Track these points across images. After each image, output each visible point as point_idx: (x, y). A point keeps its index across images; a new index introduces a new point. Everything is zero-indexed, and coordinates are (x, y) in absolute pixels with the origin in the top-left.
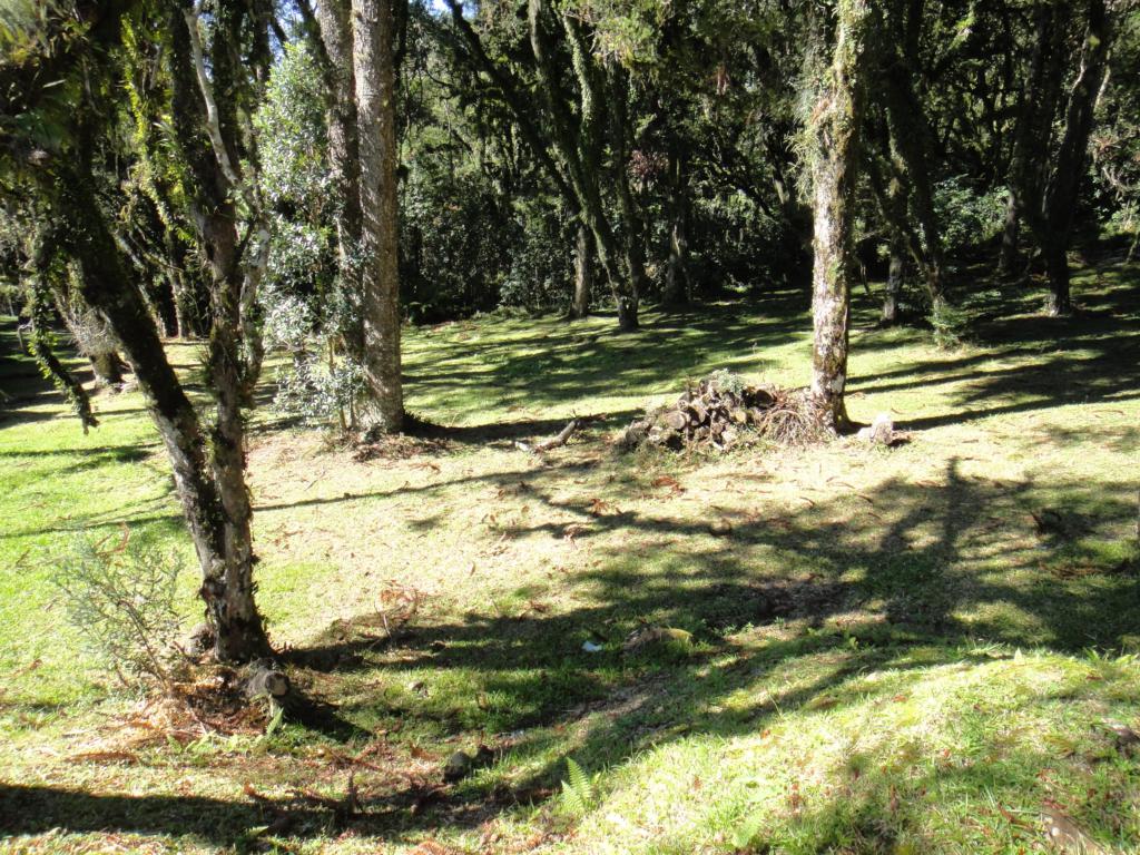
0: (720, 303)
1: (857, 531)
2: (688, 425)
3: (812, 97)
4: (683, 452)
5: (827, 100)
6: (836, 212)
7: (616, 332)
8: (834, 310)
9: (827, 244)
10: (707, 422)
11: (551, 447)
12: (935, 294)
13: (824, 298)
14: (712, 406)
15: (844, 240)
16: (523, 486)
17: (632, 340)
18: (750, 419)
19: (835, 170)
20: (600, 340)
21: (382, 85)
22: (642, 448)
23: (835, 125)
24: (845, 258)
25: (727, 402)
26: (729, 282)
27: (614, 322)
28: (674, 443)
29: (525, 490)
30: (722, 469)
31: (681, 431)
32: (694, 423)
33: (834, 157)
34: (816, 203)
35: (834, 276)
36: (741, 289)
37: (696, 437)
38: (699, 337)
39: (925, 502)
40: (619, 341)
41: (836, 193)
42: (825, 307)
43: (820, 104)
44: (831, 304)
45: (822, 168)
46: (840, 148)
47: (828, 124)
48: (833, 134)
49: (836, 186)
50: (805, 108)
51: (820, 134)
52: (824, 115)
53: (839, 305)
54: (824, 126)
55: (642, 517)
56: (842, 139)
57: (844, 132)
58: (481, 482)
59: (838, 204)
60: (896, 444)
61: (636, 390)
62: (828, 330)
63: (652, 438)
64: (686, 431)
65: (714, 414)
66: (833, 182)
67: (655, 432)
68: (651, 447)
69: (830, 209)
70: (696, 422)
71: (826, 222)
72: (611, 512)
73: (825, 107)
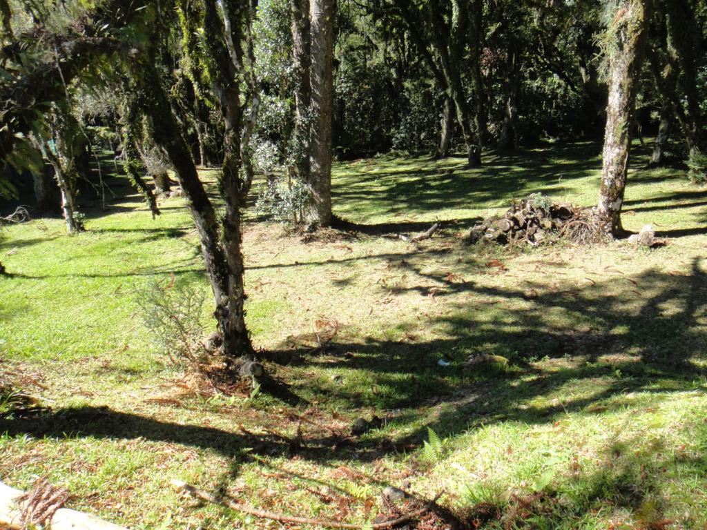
0: (537, 150)
1: (624, 302)
2: (512, 228)
3: (615, 7)
4: (507, 246)
5: (625, 9)
6: (625, 88)
7: (466, 168)
8: (618, 154)
9: (617, 109)
10: (525, 227)
11: (421, 239)
12: (692, 146)
13: (612, 146)
14: (529, 216)
15: (629, 107)
16: (403, 262)
17: (477, 173)
18: (554, 226)
19: (627, 58)
20: (455, 172)
21: (326, 7)
22: (481, 242)
23: (629, 26)
24: (629, 119)
25: (539, 214)
26: (544, 136)
27: (465, 161)
28: (502, 240)
29: (405, 265)
30: (533, 258)
31: (507, 232)
32: (516, 227)
33: (626, 49)
34: (611, 81)
35: (620, 132)
36: (551, 140)
37: (517, 236)
38: (521, 172)
39: (674, 285)
40: (468, 173)
41: (626, 74)
42: (611, 153)
43: (620, 12)
44: (617, 150)
45: (618, 57)
46: (632, 42)
47: (625, 26)
48: (627, 33)
49: (626, 69)
50: (609, 15)
51: (618, 33)
52: (622, 20)
53: (622, 152)
54: (621, 27)
55: (479, 285)
56: (634, 37)
57: (636, 31)
58: (377, 259)
59: (627, 82)
60: (656, 246)
61: (477, 205)
62: (612, 168)
63: (487, 236)
64: (510, 232)
65: (530, 222)
66: (624, 67)
67: (490, 232)
68: (486, 241)
69: (621, 86)
70: (518, 226)
71: (617, 95)
72: (458, 281)
73: (624, 13)
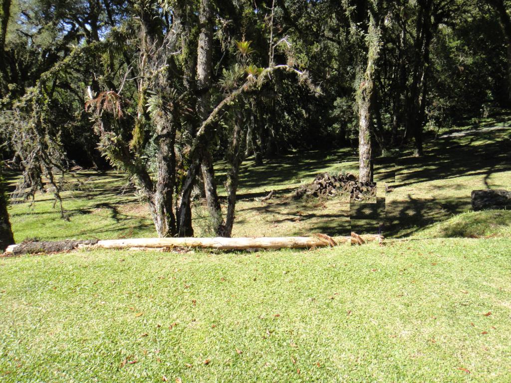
0: (289, 156)
2: (319, 188)
3: (359, 81)
4: (319, 198)
5: (364, 83)
6: (368, 118)
7: (253, 166)
8: (367, 149)
9: (365, 128)
10: (326, 187)
11: (266, 199)
12: (383, 148)
13: (363, 145)
14: (327, 181)
15: (370, 126)
16: (266, 210)
17: (263, 169)
18: (341, 186)
19: (367, 104)
20: (249, 169)
22: (305, 197)
23: (367, 90)
24: (370, 132)
25: (333, 180)
27: (253, 162)
28: (315, 195)
30: (334, 202)
31: (317, 190)
32: (321, 188)
33: (367, 101)
34: (360, 115)
35: (368, 138)
36: (294, 150)
37: (322, 192)
38: (289, 167)
40: (257, 169)
41: (367, 112)
42: (363, 149)
43: (362, 84)
44: (366, 147)
45: (363, 104)
46: (369, 97)
47: (365, 89)
48: (367, 93)
49: (367, 109)
50: (357, 85)
51: (363, 93)
52: (364, 87)
53: (369, 148)
54: (364, 91)
56: (369, 95)
57: (370, 93)
58: (250, 210)
59: (368, 115)
61: (279, 183)
62: (365, 156)
63: (308, 193)
64: (319, 191)
65: (328, 185)
66: (366, 108)
67: (308, 191)
68: (308, 196)
69: (366, 117)
70: (322, 187)
71: (364, 121)
72: (305, 214)
73: (363, 85)
